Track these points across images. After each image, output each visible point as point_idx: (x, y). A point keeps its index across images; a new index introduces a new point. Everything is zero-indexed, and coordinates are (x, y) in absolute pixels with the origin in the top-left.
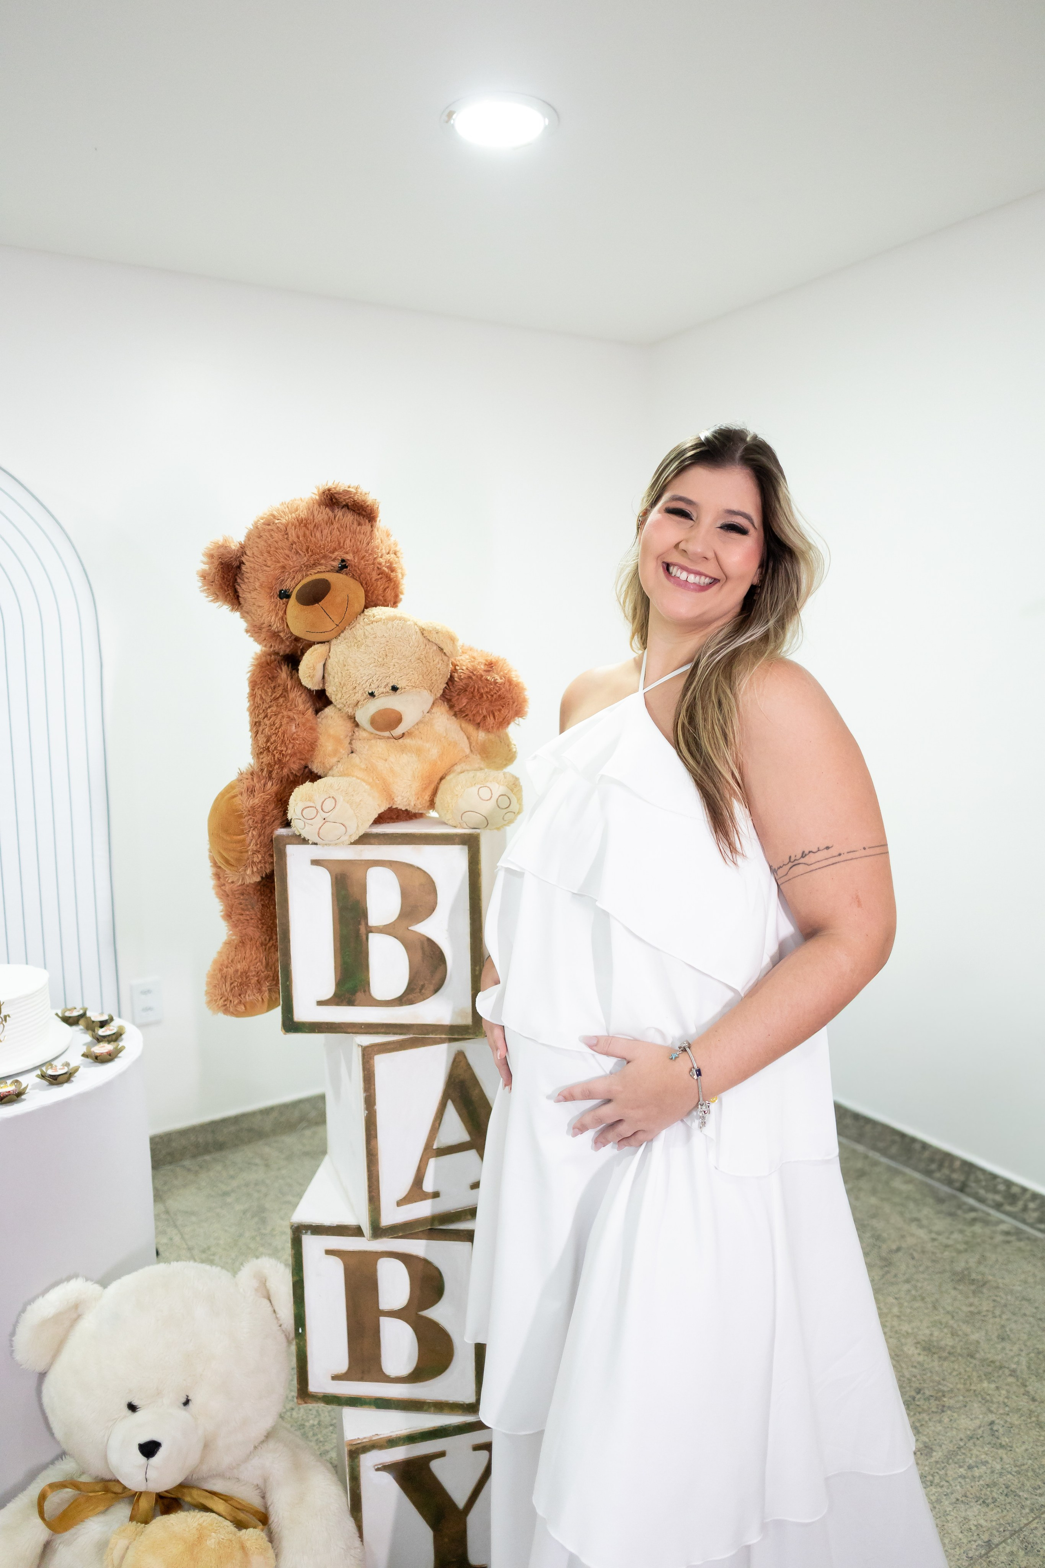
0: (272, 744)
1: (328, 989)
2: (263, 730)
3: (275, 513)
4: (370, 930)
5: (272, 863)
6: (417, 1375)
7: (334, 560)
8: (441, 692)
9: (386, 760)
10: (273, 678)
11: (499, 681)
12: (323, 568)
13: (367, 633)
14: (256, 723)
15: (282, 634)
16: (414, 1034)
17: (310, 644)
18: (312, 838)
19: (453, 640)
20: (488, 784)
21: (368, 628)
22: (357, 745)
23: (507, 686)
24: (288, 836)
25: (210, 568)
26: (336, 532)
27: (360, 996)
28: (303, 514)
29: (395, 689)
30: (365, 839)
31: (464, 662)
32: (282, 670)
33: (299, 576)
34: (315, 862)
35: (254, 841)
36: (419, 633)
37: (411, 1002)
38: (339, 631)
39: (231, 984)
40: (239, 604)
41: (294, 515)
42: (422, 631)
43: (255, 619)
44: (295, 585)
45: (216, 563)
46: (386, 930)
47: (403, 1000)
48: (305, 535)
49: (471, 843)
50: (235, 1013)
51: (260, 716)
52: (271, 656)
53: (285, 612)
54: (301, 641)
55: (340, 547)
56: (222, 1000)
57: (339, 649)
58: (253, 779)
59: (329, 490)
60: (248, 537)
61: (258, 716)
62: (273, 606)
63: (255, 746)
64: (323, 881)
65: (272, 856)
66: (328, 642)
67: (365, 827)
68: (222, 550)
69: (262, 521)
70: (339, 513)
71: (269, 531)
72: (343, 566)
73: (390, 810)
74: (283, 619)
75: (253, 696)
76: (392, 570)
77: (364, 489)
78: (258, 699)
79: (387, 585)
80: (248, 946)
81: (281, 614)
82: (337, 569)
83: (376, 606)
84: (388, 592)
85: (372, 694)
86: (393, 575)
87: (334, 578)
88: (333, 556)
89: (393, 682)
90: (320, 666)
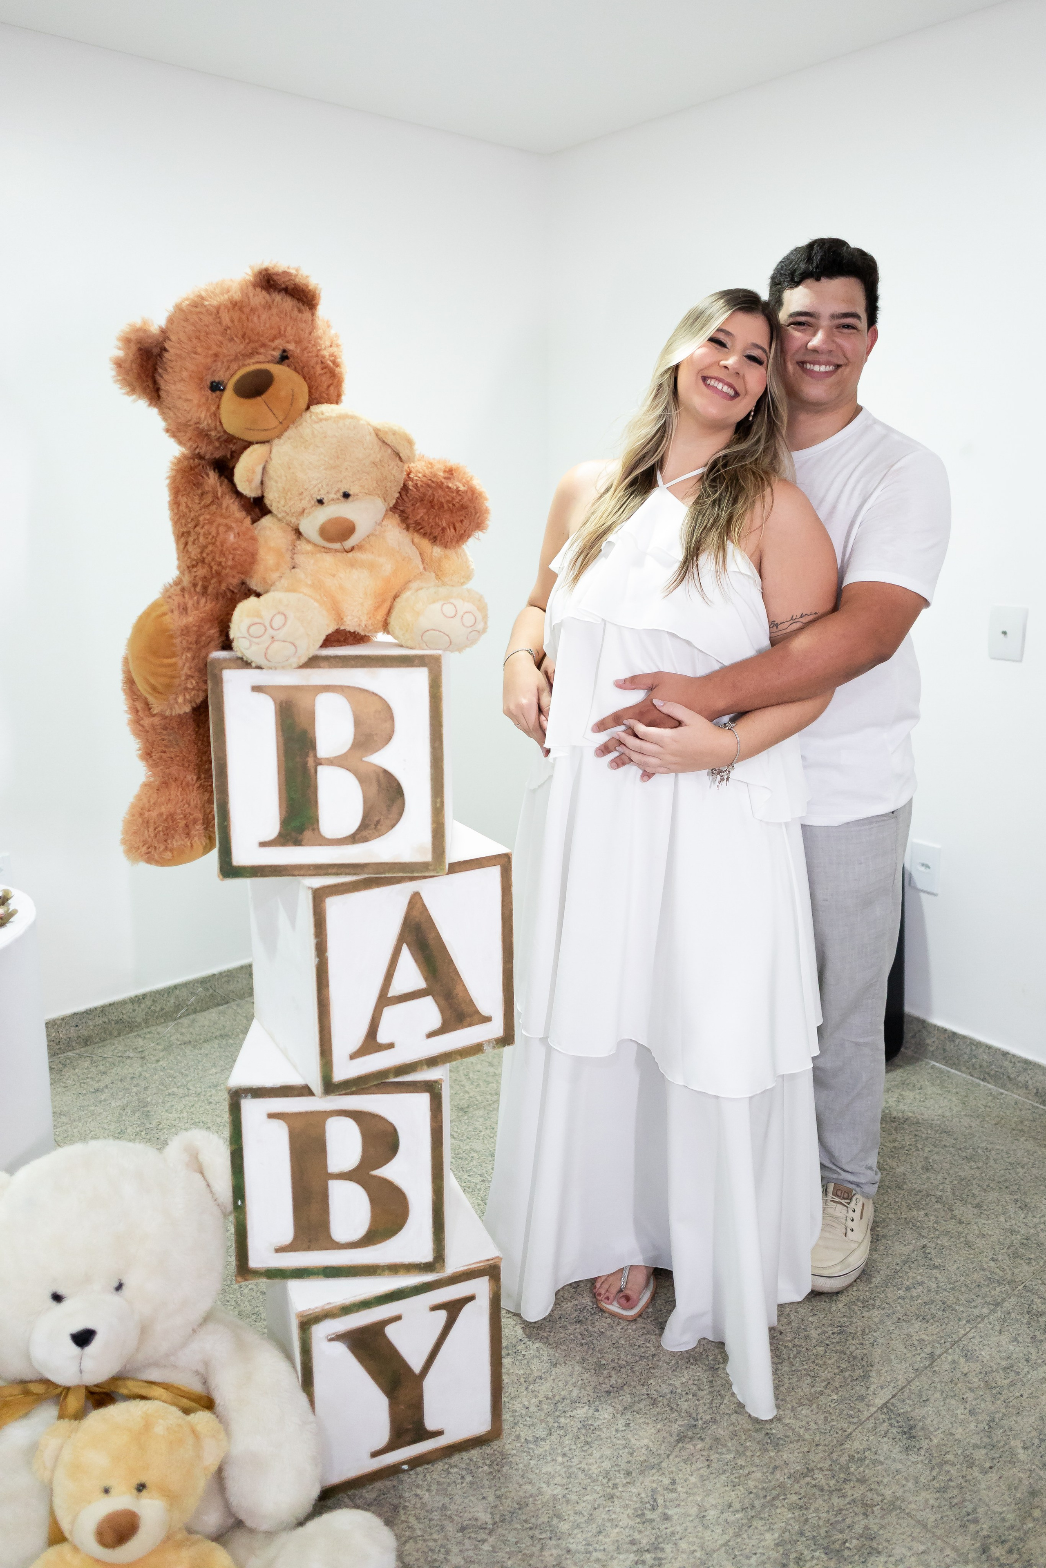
0: (208, 554)
1: (272, 829)
2: (194, 540)
3: (204, 294)
4: (318, 762)
5: (206, 691)
6: (371, 1238)
7: (274, 349)
8: (394, 501)
9: (334, 576)
10: (199, 485)
11: (462, 488)
12: (261, 358)
13: (316, 432)
14: (183, 534)
15: (213, 433)
16: (368, 874)
17: (250, 444)
18: (257, 659)
19: (410, 442)
20: (453, 601)
21: (316, 426)
22: (300, 559)
23: (469, 494)
24: (225, 660)
25: (127, 355)
26: (276, 318)
27: (308, 834)
28: (237, 296)
29: (346, 496)
30: (313, 662)
31: (419, 468)
32: (208, 475)
33: (235, 366)
34: (256, 689)
35: (187, 665)
36: (373, 434)
37: (365, 840)
38: (282, 428)
39: (155, 829)
40: (159, 397)
41: (226, 297)
42: (377, 433)
43: (180, 415)
44: (230, 377)
45: (134, 348)
47: (354, 839)
48: (240, 320)
49: (433, 664)
50: (160, 861)
51: (189, 525)
52: (194, 460)
53: (218, 407)
54: (235, 441)
55: (280, 335)
56: (145, 848)
57: (283, 449)
58: (183, 596)
59: (267, 270)
60: (171, 320)
61: (186, 525)
62: (203, 400)
63: (186, 558)
64: (266, 709)
65: (206, 682)
66: (268, 442)
67: (314, 649)
68: (141, 334)
69: (187, 303)
70: (278, 297)
71: (197, 313)
72: (284, 358)
73: (338, 631)
74: (216, 415)
75: (175, 503)
76: (337, 366)
77: (304, 271)
78: (183, 508)
79: (331, 382)
80: (173, 786)
81: (213, 409)
82: (278, 360)
83: (319, 403)
84: (332, 389)
85: (320, 502)
86: (337, 370)
87: (277, 370)
88: (273, 345)
89: (344, 488)
90: (259, 469)
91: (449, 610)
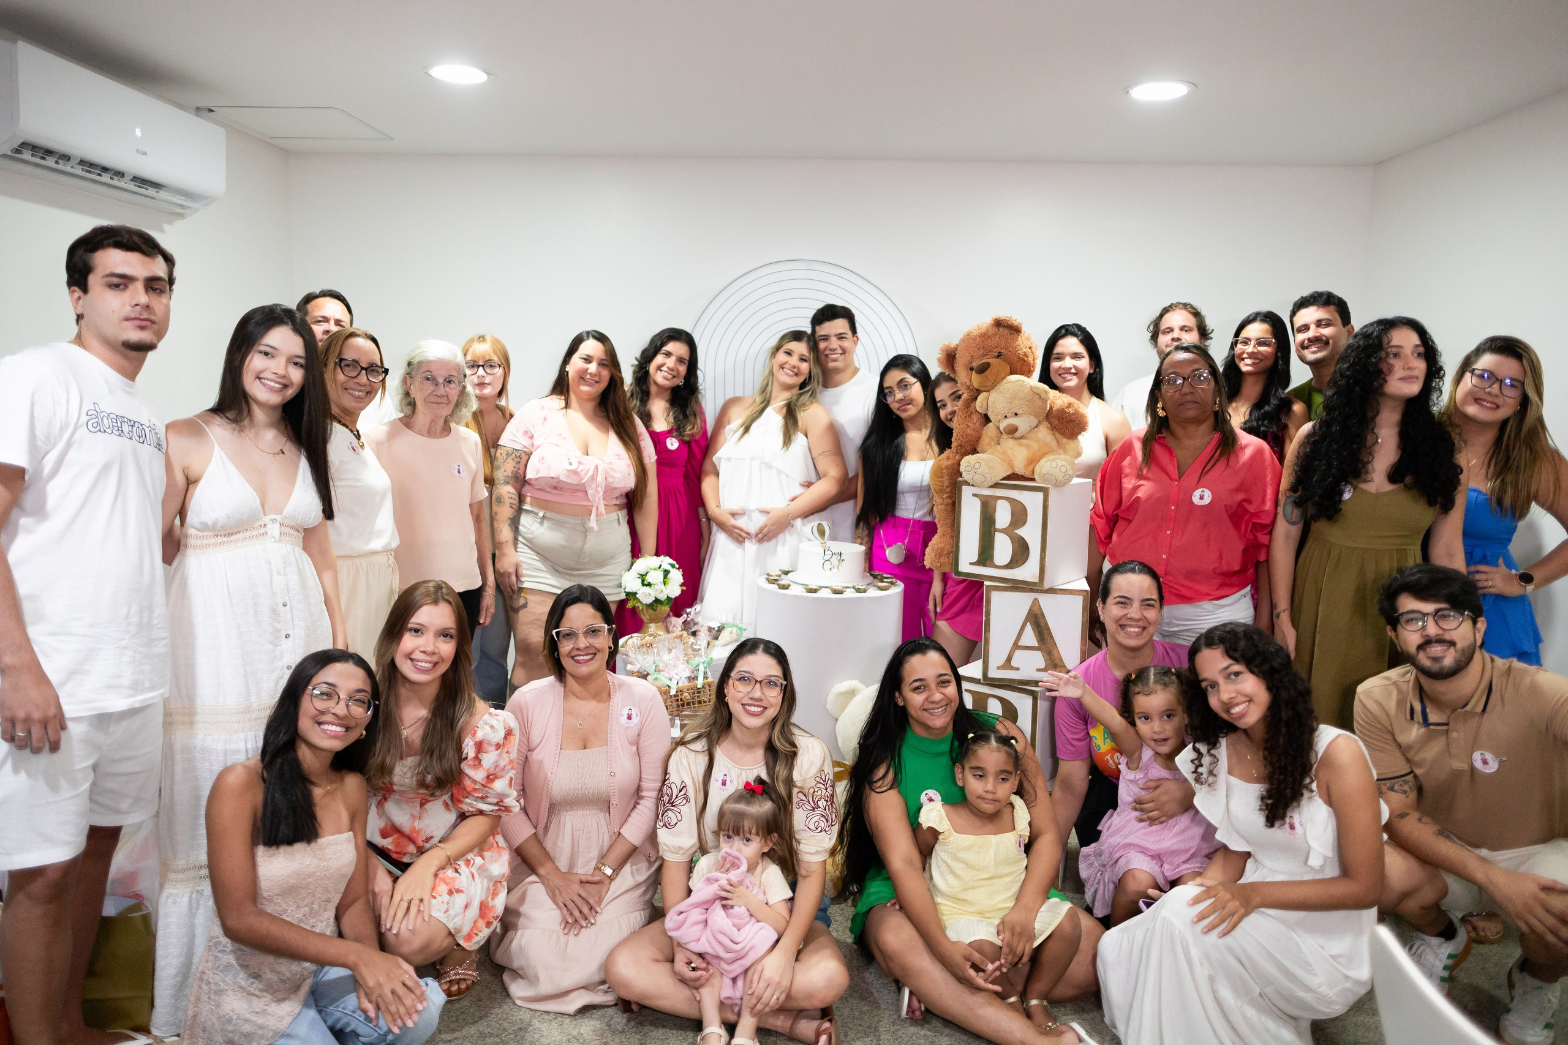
1: (975, 558)
4: (996, 530)
8: (1043, 417)
9: (1011, 449)
16: (1012, 584)
18: (970, 483)
19: (1046, 392)
20: (1056, 461)
22: (1001, 441)
26: (998, 339)
27: (989, 562)
28: (983, 331)
29: (1016, 414)
30: (996, 485)
34: (974, 495)
36: (1029, 388)
37: (1012, 568)
38: (993, 386)
42: (1031, 388)
44: (975, 364)
46: (1003, 531)
47: (1007, 567)
57: (994, 396)
64: (977, 504)
67: (997, 479)
70: (1001, 329)
72: (999, 355)
73: (1013, 474)
74: (971, 381)
77: (1014, 318)
85: (1007, 417)
86: (1026, 359)
87: (992, 361)
89: (1015, 411)
90: (985, 402)
91: (1054, 464)
